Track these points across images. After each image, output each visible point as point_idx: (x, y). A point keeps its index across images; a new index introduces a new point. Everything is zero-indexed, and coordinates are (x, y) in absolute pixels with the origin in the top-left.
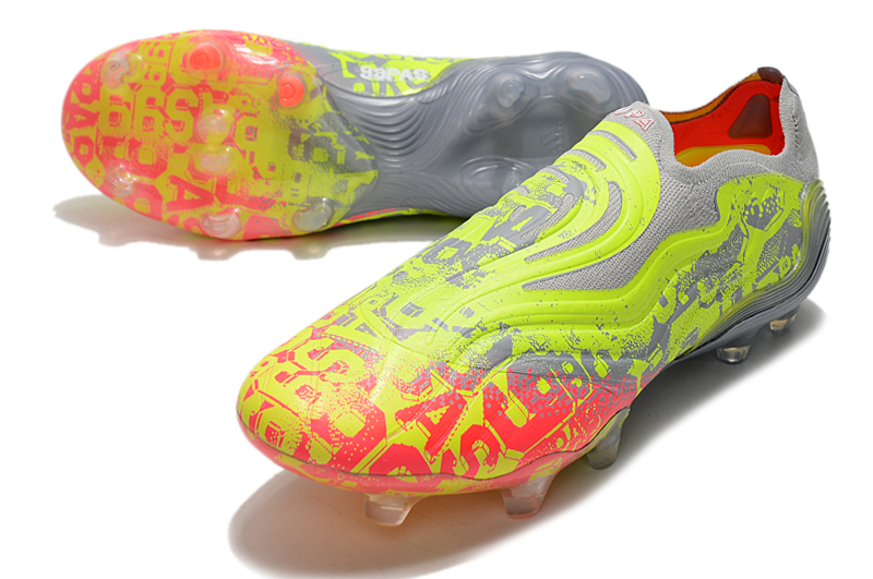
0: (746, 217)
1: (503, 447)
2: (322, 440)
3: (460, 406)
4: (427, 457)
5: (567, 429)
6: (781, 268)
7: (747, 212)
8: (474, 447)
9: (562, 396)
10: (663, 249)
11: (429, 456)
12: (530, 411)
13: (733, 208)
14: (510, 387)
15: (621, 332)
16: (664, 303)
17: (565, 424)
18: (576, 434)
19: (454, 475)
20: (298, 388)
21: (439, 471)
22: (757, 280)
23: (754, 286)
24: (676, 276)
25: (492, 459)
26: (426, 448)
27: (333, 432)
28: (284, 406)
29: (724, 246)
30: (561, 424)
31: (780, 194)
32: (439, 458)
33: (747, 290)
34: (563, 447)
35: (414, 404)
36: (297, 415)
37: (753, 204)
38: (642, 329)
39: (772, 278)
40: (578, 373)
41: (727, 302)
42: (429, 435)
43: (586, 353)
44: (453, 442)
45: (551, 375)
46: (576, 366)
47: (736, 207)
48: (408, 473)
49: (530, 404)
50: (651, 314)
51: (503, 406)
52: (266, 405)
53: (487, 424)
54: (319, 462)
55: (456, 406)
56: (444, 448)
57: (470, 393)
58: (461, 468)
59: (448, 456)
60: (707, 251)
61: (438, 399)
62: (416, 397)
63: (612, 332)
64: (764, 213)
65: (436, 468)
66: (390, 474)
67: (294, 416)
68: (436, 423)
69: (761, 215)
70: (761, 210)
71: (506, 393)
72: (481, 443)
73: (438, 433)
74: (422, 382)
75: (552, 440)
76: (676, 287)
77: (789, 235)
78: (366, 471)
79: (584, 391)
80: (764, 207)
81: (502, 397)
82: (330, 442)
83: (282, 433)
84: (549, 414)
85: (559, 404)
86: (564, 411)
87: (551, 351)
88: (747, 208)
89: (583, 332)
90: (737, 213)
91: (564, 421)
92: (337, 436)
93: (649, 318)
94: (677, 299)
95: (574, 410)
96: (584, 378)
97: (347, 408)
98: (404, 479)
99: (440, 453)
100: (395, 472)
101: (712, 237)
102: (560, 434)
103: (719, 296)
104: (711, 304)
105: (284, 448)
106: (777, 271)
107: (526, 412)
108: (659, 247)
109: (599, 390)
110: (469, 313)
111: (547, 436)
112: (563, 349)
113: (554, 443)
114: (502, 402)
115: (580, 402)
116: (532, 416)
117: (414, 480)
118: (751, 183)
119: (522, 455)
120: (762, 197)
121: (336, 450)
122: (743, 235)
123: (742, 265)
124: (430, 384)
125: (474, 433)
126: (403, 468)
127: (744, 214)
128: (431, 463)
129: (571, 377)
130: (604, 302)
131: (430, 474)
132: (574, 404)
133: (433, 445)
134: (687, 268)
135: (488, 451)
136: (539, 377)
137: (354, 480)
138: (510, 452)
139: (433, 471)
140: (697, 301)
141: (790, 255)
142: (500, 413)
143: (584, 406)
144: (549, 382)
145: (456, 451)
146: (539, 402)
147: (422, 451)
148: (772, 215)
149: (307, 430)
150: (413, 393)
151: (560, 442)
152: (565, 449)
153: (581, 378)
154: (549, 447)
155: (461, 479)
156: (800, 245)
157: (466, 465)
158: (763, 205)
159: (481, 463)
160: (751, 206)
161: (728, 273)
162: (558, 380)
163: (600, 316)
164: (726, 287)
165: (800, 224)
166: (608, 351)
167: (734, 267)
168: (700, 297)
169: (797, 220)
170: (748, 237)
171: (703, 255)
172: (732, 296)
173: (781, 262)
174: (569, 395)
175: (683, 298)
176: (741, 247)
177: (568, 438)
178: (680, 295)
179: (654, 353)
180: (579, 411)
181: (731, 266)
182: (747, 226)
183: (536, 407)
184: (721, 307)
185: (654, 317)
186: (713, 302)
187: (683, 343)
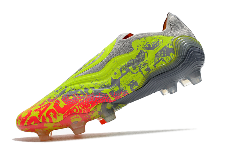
0: (145, 48)
1: (57, 113)
4: (38, 118)
5: (77, 107)
6: (166, 60)
8: (50, 114)
9: (76, 99)
10: (113, 60)
11: (39, 118)
12: (65, 104)
13: (138, 46)
14: (62, 99)
15: (99, 82)
16: (115, 74)
17: (76, 106)
18: (81, 108)
19: (46, 122)
21: (42, 121)
23: (155, 66)
24: (120, 66)
25: (55, 116)
26: (38, 116)
29: (138, 56)
30: (75, 106)
31: (161, 41)
32: (41, 118)
33: (151, 66)
34: (77, 111)
35: (39, 108)
37: (147, 44)
38: (108, 81)
39: (162, 64)
41: (145, 73)
42: (39, 113)
43: (86, 88)
44: (45, 114)
46: (82, 92)
47: (139, 45)
48: (35, 123)
49: (66, 102)
51: (59, 104)
53: (54, 108)
55: (48, 105)
56: (42, 115)
57: (52, 103)
58: (47, 120)
59: (44, 117)
60: (132, 59)
61: (45, 105)
62: (40, 106)
63: (95, 83)
64: (153, 46)
65: (41, 121)
66: (31, 124)
68: (41, 110)
69: (151, 47)
71: (60, 101)
72: (52, 113)
73: (41, 112)
74: (43, 103)
75: (72, 110)
76: (120, 69)
77: (167, 51)
78: (27, 124)
79: (83, 97)
81: (59, 102)
84: (71, 104)
85: (74, 101)
86: (76, 102)
87: (75, 90)
89: (86, 84)
90: (140, 47)
91: (76, 105)
92: (21, 118)
93: (110, 78)
95: (79, 102)
96: (84, 94)
97: (26, 112)
98: (35, 125)
99: (41, 117)
100: (32, 123)
101: (133, 55)
102: (75, 108)
103: (140, 70)
104: (137, 73)
106: (164, 61)
107: (64, 104)
108: (111, 60)
109: (89, 97)
110: (61, 87)
111: (70, 109)
112: (79, 88)
113: (73, 111)
114: (59, 103)
115: (81, 100)
116: (66, 105)
117: (37, 125)
118: (145, 39)
119: (63, 114)
120: (151, 42)
121: (21, 121)
122: (144, 53)
123: (146, 61)
125: (51, 110)
126: (34, 122)
127: (144, 47)
128: (40, 119)
129: (80, 94)
130: (92, 76)
131: (40, 122)
132: (79, 100)
133: (39, 116)
134: (124, 64)
135: (53, 114)
136: (70, 96)
138: (60, 114)
139: (41, 122)
141: (169, 56)
142: (58, 105)
143: (83, 101)
144: (73, 96)
145: (45, 116)
146: (69, 101)
148: (157, 46)
151: (75, 110)
152: (78, 112)
153: (83, 94)
154: (71, 112)
155: (49, 123)
156: (174, 53)
157: (49, 119)
158: (152, 44)
159: (52, 118)
160: (146, 45)
161: (141, 63)
162: (76, 96)
163: (91, 80)
164: (143, 67)
165: (172, 47)
166: (93, 87)
167: (143, 61)
168: (131, 71)
169: (171, 46)
170: (147, 53)
171: (130, 60)
172: (146, 69)
173: (165, 58)
174: (78, 98)
175: (124, 72)
176: (144, 56)
177: (78, 109)
178: (122, 71)
179: (114, 87)
180: (81, 102)
181: (142, 62)
182: (146, 50)
183: (67, 102)
184: (142, 73)
185: (112, 78)
186: (138, 72)
187: (129, 85)
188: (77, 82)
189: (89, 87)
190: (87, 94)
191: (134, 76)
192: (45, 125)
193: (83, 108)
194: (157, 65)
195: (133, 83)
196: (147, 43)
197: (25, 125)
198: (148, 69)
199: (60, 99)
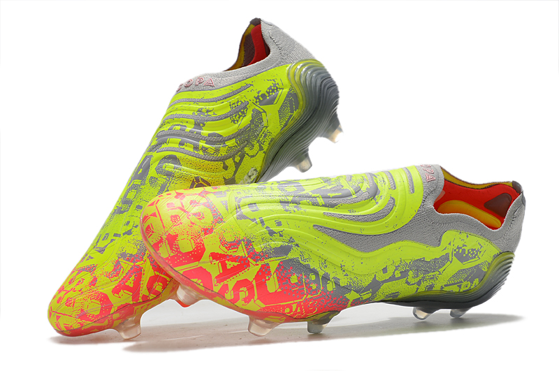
0: (455, 252)
1: (256, 297)
2: (168, 246)
3: (245, 266)
4: (214, 281)
5: (294, 306)
6: (463, 286)
7: (457, 250)
8: (241, 289)
9: (301, 289)
10: (398, 245)
11: (216, 282)
12: (280, 288)
13: (450, 244)
14: (276, 270)
16: (385, 271)
17: (295, 303)
18: (299, 311)
19: (224, 297)
20: (174, 214)
21: (217, 291)
22: (445, 286)
23: (442, 288)
24: (399, 262)
25: (247, 300)
26: (216, 277)
27: (175, 245)
28: (161, 220)
29: (435, 260)
30: (293, 302)
31: (482, 250)
32: (220, 286)
33: (437, 288)
35: (223, 253)
36: (164, 227)
37: (463, 248)
38: (367, 279)
39: (455, 289)
40: (317, 282)
42: (221, 272)
43: (327, 275)
44: (231, 282)
45: (301, 276)
47: (452, 244)
48: (202, 284)
49: (282, 284)
50: (374, 273)
51: (267, 278)
52: (154, 215)
53: (254, 283)
54: (162, 256)
55: (245, 263)
56: (226, 282)
57: (254, 263)
58: (229, 296)
59: (226, 287)
60: (424, 258)
61: (237, 257)
62: (226, 250)
63: (347, 272)
64: (467, 255)
65: (216, 289)
66: (193, 280)
67: (162, 227)
68: (228, 268)
69: (464, 255)
70: (466, 253)
71: (272, 272)
72: (245, 289)
73: (226, 273)
74: (234, 245)
75: (284, 307)
76: (396, 267)
77: (476, 272)
78: (181, 272)
79: (315, 291)
80: (469, 252)
82: (171, 249)
83: (153, 232)
84: (289, 294)
85: (297, 292)
86: (298, 297)
87: (309, 265)
88: (458, 248)
90: (451, 247)
91: (295, 301)
92: (176, 248)
94: (394, 273)
95: (304, 299)
96: (318, 286)
97: (190, 237)
98: (198, 286)
99: (222, 283)
100: (195, 280)
102: (290, 306)
103: (419, 283)
104: (412, 284)
105: (150, 240)
106: (460, 286)
107: (278, 287)
108: (397, 243)
110: (279, 224)
111: (282, 304)
112: (315, 266)
113: (284, 309)
114: (268, 275)
115: (309, 296)
116: (280, 290)
117: (202, 289)
118: (467, 237)
119: (264, 306)
120: (470, 247)
121: (172, 254)
122: (449, 260)
123: (440, 274)
124: (237, 248)
125: (247, 283)
126: (200, 281)
127: (455, 250)
128: (215, 286)
129: (313, 282)
131: (212, 291)
132: (306, 296)
133: (219, 278)
134: (408, 261)
135: (247, 295)
136: (294, 274)
137: (174, 273)
138: (258, 302)
140: (405, 279)
141: (472, 282)
142: (263, 280)
143: (311, 299)
144: (298, 279)
145: (231, 287)
147: (213, 277)
148: (472, 258)
149: (164, 237)
150: (226, 248)
151: (287, 310)
154: (280, 309)
155: (227, 301)
156: (480, 281)
157: (233, 296)
159: (241, 299)
160: (461, 248)
161: (430, 274)
164: (426, 280)
165: (486, 270)
166: (339, 280)
167: (435, 273)
169: (486, 268)
170: (451, 262)
171: (420, 259)
172: (427, 286)
174: (305, 290)
175: (398, 274)
176: (444, 265)
177: (294, 310)
179: (366, 293)
180: (306, 301)
182: (454, 257)
183: (284, 287)
184: (418, 289)
185: (375, 276)
186: (414, 284)
189: (333, 275)
190: (323, 288)
191: (405, 287)
193: (301, 312)
194: (446, 288)
196: (464, 246)
198: (431, 287)
199: (274, 264)
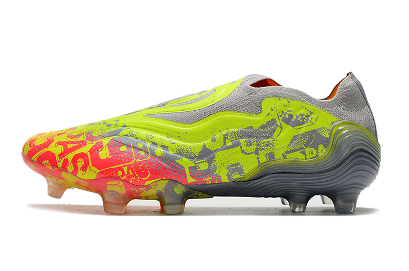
0: (282, 118)
1: (90, 164)
4: (58, 159)
5: (125, 169)
6: (307, 153)
7: (283, 116)
8: (78, 160)
9: (130, 155)
10: (219, 116)
12: (110, 155)
13: (272, 109)
14: (108, 144)
15: (180, 143)
16: (214, 140)
17: (125, 166)
18: (131, 173)
19: (67, 170)
21: (61, 167)
22: (286, 153)
23: (284, 156)
24: (226, 131)
25: (84, 168)
26: (59, 155)
29: (263, 127)
30: (123, 165)
31: (314, 116)
32: (62, 161)
33: (278, 155)
34: (123, 176)
35: (67, 141)
37: (288, 113)
38: (196, 147)
39: (298, 156)
40: (144, 150)
41: (263, 159)
42: (63, 151)
43: (154, 144)
44: (70, 157)
45: (130, 146)
46: (145, 147)
47: (274, 110)
48: (49, 164)
49: (112, 152)
50: (204, 142)
51: (100, 150)
53: (89, 153)
54: (25, 155)
55: (83, 144)
56: (66, 157)
57: (91, 142)
58: (70, 168)
59: (66, 161)
60: (251, 127)
61: (77, 141)
62: (70, 139)
63: (173, 141)
64: (296, 119)
65: (60, 165)
66: (43, 162)
68: (68, 147)
69: (293, 120)
70: (295, 117)
71: (104, 146)
72: (82, 160)
73: (67, 151)
75: (116, 170)
76: (224, 135)
77: (316, 138)
78: (36, 159)
79: (143, 157)
81: (102, 147)
84: (119, 159)
85: (126, 157)
86: (127, 160)
87: (137, 138)
88: (283, 113)
89: (157, 136)
90: (275, 113)
91: (125, 164)
92: (33, 145)
93: (202, 144)
94: (225, 142)
95: (133, 162)
97: (45, 138)
98: (47, 166)
99: (63, 159)
100: (44, 162)
101: (257, 121)
102: (121, 169)
103: (256, 152)
104: (249, 154)
106: (304, 153)
107: (108, 154)
108: (218, 114)
109: (153, 160)
110: (118, 121)
111: (113, 167)
112: (143, 138)
113: (116, 172)
114: (100, 148)
115: (138, 160)
116: (110, 157)
117: (50, 167)
118: (289, 102)
119: (99, 171)
120: (297, 111)
122: (277, 126)
123: (274, 140)
124: (80, 137)
125: (82, 155)
126: (48, 161)
127: (281, 116)
128: (59, 162)
129: (141, 150)
130: (175, 127)
131: (57, 167)
132: (134, 160)
133: (61, 155)
134: (235, 130)
135: (83, 164)
136: (124, 145)
138: (92, 167)
139: (58, 165)
141: (316, 148)
142: (97, 152)
143: (140, 163)
144: (128, 148)
145: (70, 160)
146: (117, 153)
147: (57, 156)
148: (303, 123)
151: (120, 173)
152: (123, 178)
153: (145, 151)
154: (113, 173)
155: (70, 174)
156: (325, 147)
157: (73, 167)
158: (296, 116)
159: (79, 168)
160: (286, 113)
161: (263, 141)
162: (132, 149)
163: (170, 132)
164: (263, 149)
165: (328, 136)
166: (167, 147)
167: (269, 140)
168: (241, 147)
169: (327, 134)
170: (281, 127)
171: (248, 128)
172: (267, 154)
173: (308, 150)
174: (134, 155)
175: (229, 144)
176: (274, 131)
177: (126, 173)
178: (227, 141)
179: (200, 161)
180: (136, 164)
181: (267, 139)
182: (282, 122)
183: (114, 154)
184: (258, 158)
185: (204, 144)
186: (252, 153)
187: (228, 168)
188: (146, 126)
189: (160, 143)
190: (151, 154)
191: (242, 157)
192: (64, 174)
193: (134, 175)
194: (289, 156)
195: (236, 167)
196: (288, 111)
197: (33, 159)
198: (271, 156)
199: (106, 141)
